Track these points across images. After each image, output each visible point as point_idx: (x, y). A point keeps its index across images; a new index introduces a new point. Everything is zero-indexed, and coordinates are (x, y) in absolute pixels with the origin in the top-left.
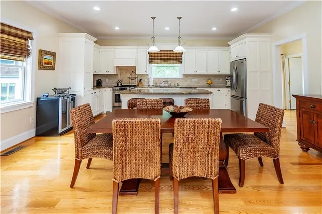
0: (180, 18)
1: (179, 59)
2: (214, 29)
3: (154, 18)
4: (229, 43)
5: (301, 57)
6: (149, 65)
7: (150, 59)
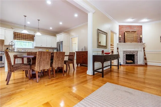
0: (39, 20)
1: (32, 39)
2: (51, 28)
3: (25, 16)
4: (56, 35)
5: (76, 43)
6: (13, 40)
7: (14, 37)
